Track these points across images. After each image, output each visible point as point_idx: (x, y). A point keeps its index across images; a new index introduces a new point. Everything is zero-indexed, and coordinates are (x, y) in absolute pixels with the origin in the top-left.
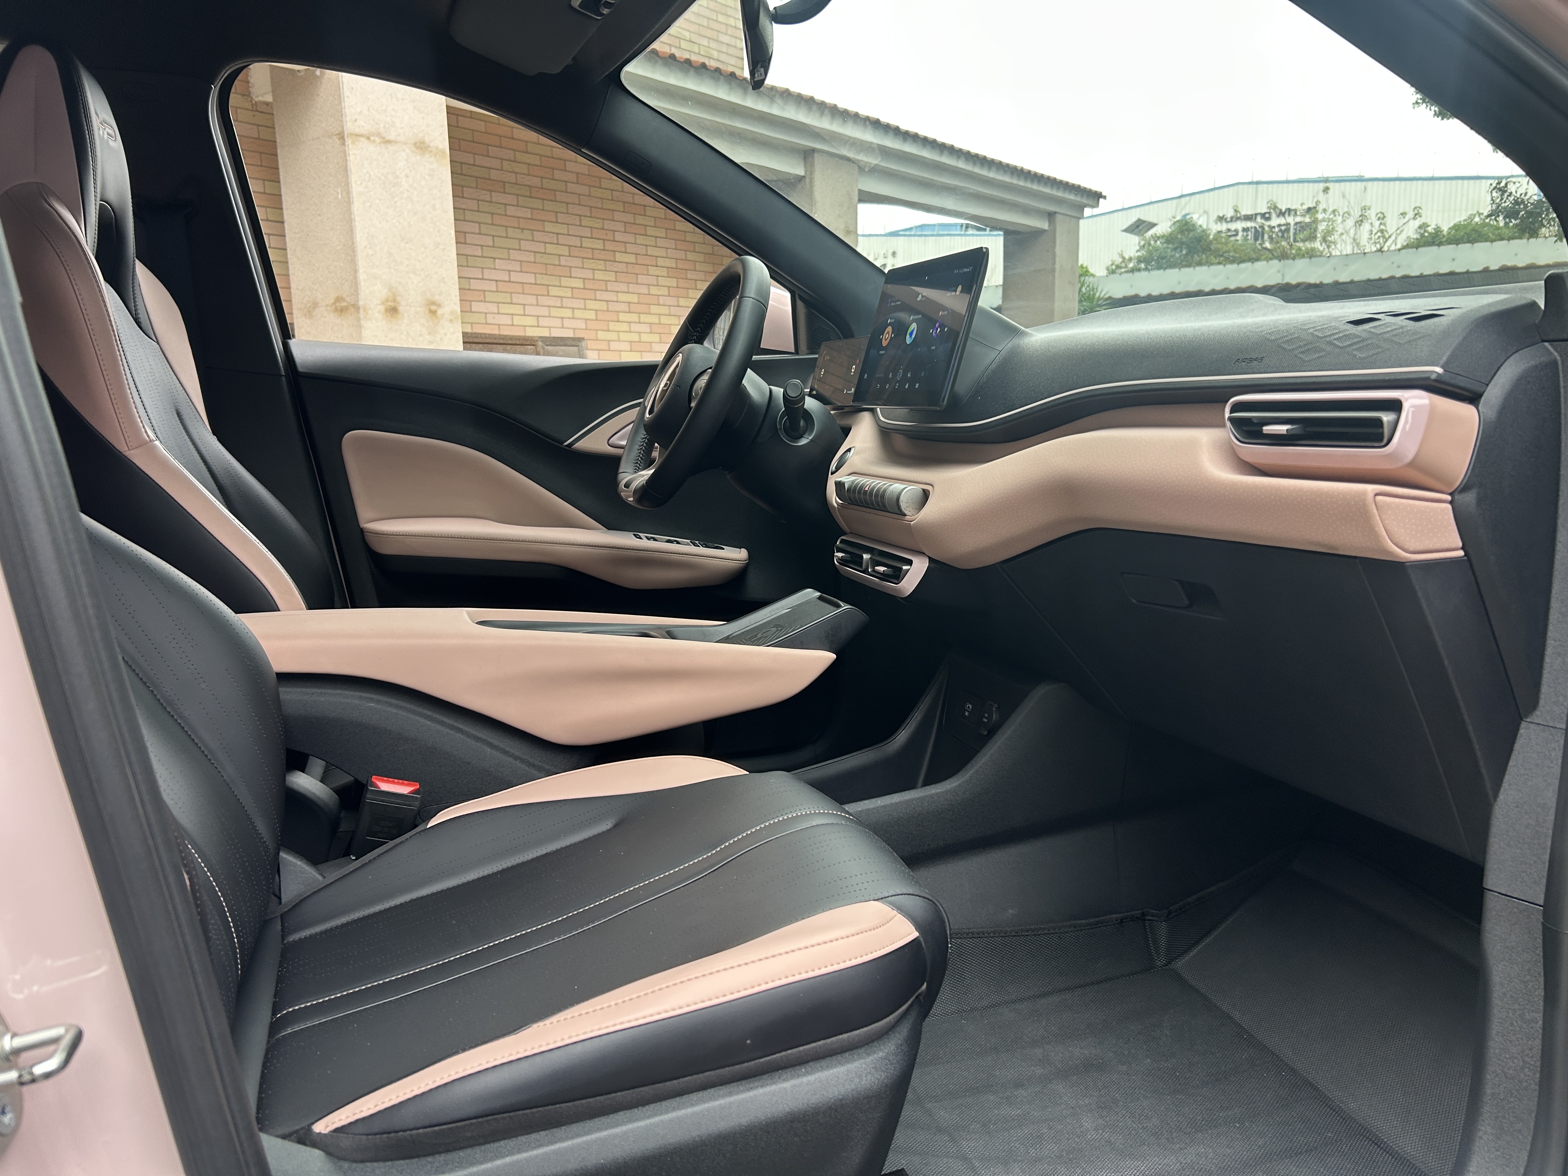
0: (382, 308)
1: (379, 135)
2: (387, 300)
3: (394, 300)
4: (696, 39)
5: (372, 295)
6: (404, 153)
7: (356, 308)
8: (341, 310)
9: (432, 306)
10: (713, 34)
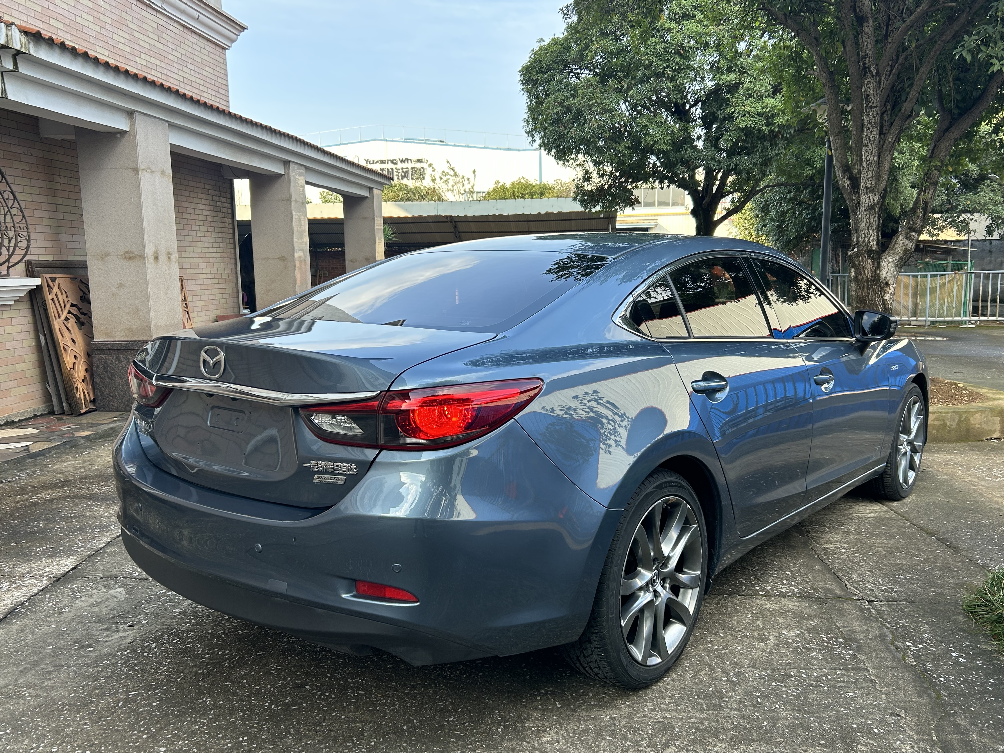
0: (153, 257)
1: (150, 169)
2: (154, 253)
3: (157, 253)
4: (210, 91)
5: (149, 251)
6: (158, 177)
7: (143, 257)
8: (130, 258)
9: (169, 255)
10: (216, 89)
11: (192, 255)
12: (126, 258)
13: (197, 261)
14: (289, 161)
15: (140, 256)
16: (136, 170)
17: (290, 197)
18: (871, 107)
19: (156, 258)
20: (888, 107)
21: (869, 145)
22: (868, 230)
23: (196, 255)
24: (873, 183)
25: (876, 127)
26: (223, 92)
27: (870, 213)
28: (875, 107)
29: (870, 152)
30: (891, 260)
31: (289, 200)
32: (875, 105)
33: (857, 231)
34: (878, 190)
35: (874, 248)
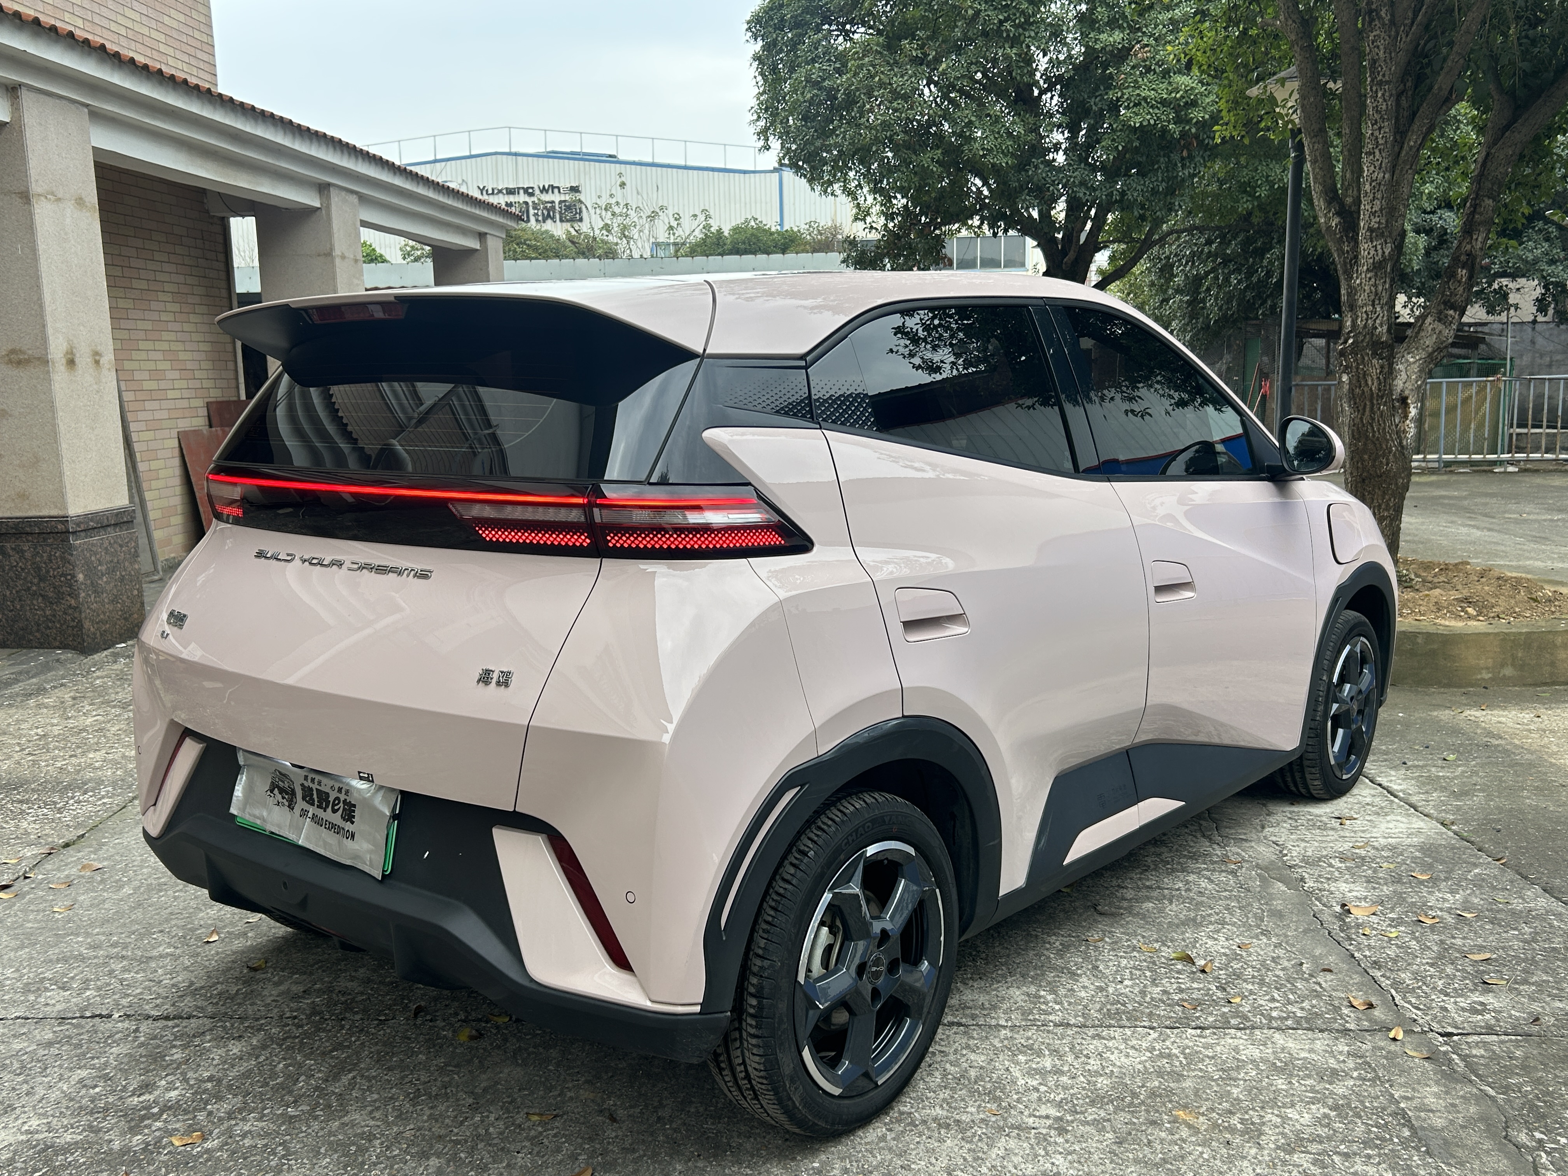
0: (64, 361)
1: (53, 194)
2: (67, 353)
3: (72, 353)
4: (179, 55)
5: (57, 349)
6: (69, 209)
7: (44, 361)
8: (19, 363)
9: (96, 357)
10: (191, 51)
11: (153, 355)
12: (10, 362)
13: (161, 366)
14: (329, 185)
15: (39, 359)
16: (26, 197)
17: (332, 249)
18: (1380, 83)
19: (71, 363)
20: (1409, 84)
21: (1377, 151)
22: (1373, 305)
23: (159, 355)
24: (1383, 221)
25: (1388, 119)
26: (205, 57)
27: (1376, 275)
28: (1387, 82)
29: (1377, 164)
30: (1412, 360)
31: (329, 254)
32: (1387, 78)
33: (1352, 307)
34: (1390, 233)
35: (1384, 339)
